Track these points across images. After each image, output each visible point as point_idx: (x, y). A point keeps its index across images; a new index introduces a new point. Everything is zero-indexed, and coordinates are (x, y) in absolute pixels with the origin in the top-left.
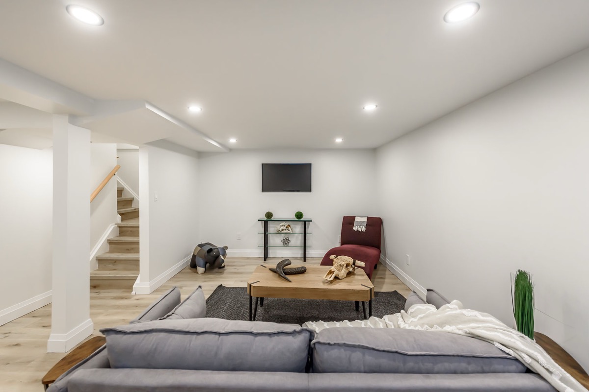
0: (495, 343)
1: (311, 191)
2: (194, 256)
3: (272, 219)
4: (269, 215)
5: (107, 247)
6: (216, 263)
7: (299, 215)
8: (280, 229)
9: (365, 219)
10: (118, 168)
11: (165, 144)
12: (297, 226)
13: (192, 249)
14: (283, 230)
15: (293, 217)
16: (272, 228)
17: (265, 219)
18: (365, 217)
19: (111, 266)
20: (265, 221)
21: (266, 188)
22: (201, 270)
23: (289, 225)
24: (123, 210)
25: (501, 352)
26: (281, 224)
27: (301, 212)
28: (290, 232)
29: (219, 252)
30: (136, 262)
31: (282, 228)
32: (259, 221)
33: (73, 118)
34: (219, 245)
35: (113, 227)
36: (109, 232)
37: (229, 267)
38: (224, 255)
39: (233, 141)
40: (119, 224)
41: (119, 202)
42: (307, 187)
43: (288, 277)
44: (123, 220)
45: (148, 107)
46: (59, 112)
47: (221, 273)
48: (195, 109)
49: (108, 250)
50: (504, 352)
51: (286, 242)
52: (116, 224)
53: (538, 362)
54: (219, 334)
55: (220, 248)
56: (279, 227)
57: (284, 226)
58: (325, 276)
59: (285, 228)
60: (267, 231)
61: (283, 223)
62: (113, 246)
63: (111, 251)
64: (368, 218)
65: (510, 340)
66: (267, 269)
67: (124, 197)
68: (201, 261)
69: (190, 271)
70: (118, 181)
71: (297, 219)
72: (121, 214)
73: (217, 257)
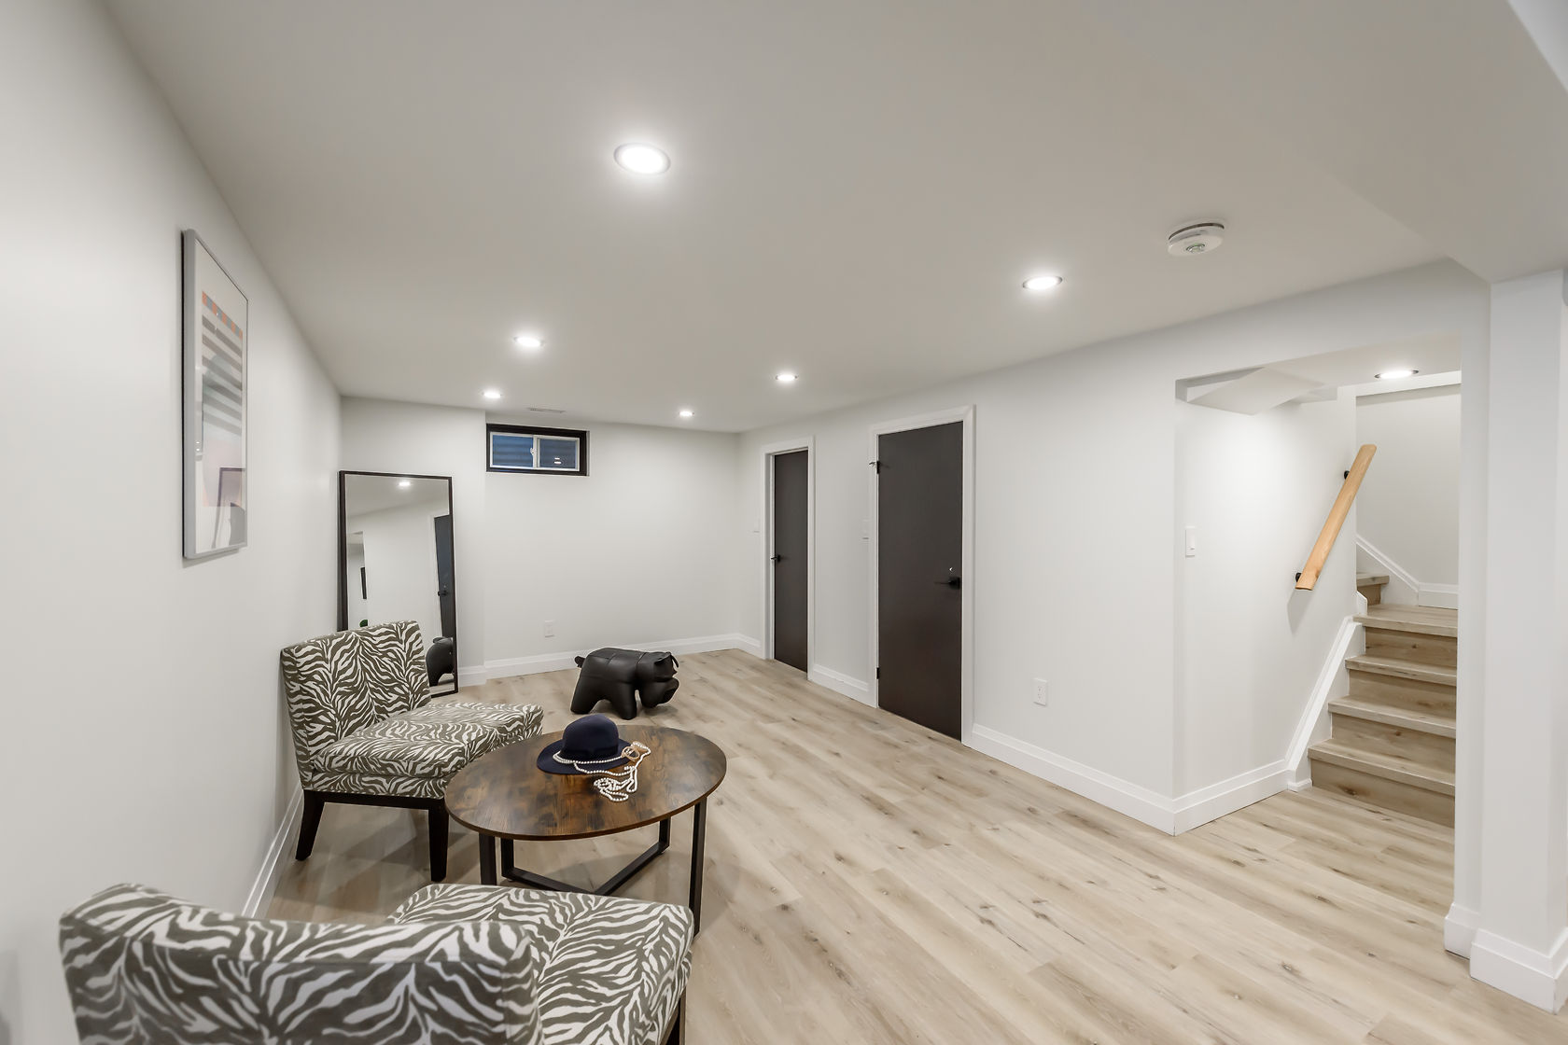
5: (1346, 683)
10: (1370, 452)
35: (1352, 626)
36: (1346, 640)
40: (1364, 619)
44: (1372, 607)
52: (1357, 620)
62: (1363, 681)
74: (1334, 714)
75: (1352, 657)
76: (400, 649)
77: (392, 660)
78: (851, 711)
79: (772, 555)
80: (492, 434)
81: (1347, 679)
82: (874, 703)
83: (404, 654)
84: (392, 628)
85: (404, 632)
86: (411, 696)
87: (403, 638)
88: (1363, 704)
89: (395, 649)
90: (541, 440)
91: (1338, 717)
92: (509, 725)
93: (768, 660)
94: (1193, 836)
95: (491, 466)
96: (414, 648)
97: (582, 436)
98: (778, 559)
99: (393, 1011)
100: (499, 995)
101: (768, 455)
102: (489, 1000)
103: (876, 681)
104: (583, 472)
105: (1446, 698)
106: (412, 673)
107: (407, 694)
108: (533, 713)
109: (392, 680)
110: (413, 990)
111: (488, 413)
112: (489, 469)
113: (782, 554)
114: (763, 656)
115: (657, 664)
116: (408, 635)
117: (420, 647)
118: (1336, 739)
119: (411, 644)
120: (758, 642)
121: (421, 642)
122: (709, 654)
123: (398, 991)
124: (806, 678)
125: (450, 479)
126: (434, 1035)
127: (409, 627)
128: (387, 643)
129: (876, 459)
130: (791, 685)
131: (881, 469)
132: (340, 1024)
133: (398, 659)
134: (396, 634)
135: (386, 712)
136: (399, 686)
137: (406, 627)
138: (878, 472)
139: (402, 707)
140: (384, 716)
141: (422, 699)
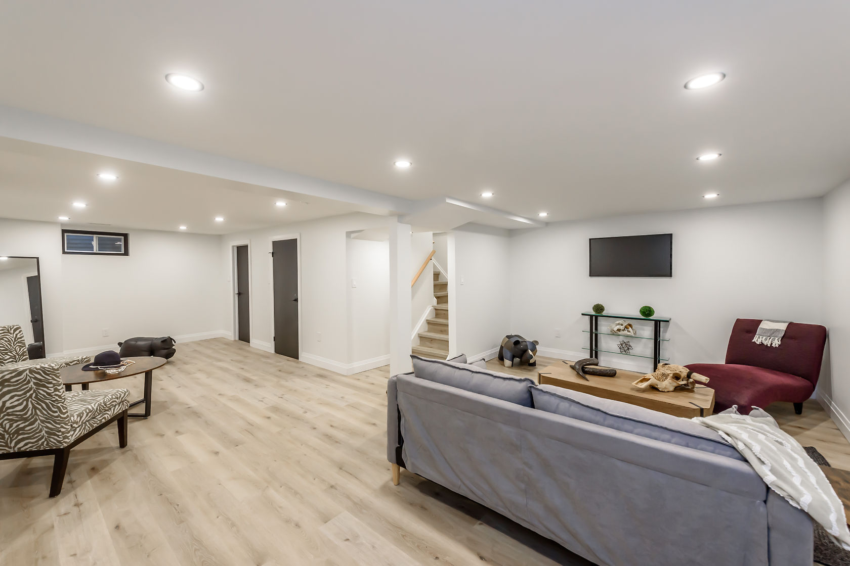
0: (719, 431)
1: (671, 276)
2: (502, 347)
3: (604, 313)
4: (599, 309)
5: (426, 327)
6: (524, 358)
7: (647, 312)
8: (615, 329)
9: (783, 327)
10: (434, 252)
11: (472, 227)
12: (645, 328)
13: (500, 339)
14: (619, 330)
15: (638, 314)
16: (604, 326)
17: (593, 313)
18: (784, 322)
19: (428, 343)
20: (591, 316)
21: (595, 271)
22: (508, 363)
23: (630, 325)
24: (440, 294)
25: (721, 438)
26: (618, 322)
27: (650, 308)
28: (632, 334)
29: (527, 346)
30: (447, 342)
31: (618, 327)
32: (583, 314)
33: (400, 217)
34: (529, 339)
35: (430, 308)
36: (427, 313)
37: (541, 367)
38: (534, 350)
39: (543, 215)
40: (435, 306)
41: (435, 286)
42: (665, 270)
43: (588, 377)
44: (438, 303)
45: (449, 201)
46: (392, 215)
47: (530, 370)
48: (487, 195)
49: (427, 329)
50: (724, 439)
51: (625, 349)
52: (433, 307)
53: (752, 451)
54: (473, 372)
55: (528, 341)
56: (613, 326)
57: (622, 325)
58: (636, 382)
59: (622, 327)
60: (596, 329)
61: (621, 321)
62: (431, 326)
63: (429, 331)
64: (791, 325)
65: (737, 431)
66: (568, 365)
67: (441, 281)
68: (507, 354)
69: (498, 362)
70: (434, 264)
71: (643, 317)
72: (437, 298)
73: (525, 351)
74: (420, 337)
75: (429, 319)
76: (11, 337)
77: (6, 341)
78: (266, 356)
79: (237, 292)
80: (66, 234)
81: (427, 325)
82: (273, 351)
83: (13, 339)
84: (6, 328)
85: (12, 330)
86: (17, 357)
87: (12, 332)
88: (434, 334)
89: (7, 337)
90: (99, 237)
91: (421, 338)
92: (71, 363)
93: (235, 341)
94: (357, 376)
95: (66, 251)
96: (18, 336)
97: (126, 236)
98: (239, 294)
99: (22, 378)
100: (50, 374)
101: (233, 246)
102: (48, 375)
103: (273, 342)
104: (126, 253)
105: (445, 328)
106: (17, 347)
107: (15, 356)
108: (85, 359)
109: (7, 350)
110: (28, 374)
111: (62, 224)
112: (64, 252)
113: (241, 292)
114: (232, 339)
115: (162, 342)
116: (15, 331)
117: (22, 335)
118: (421, 345)
119: (17, 335)
120: (230, 332)
121: (22, 334)
122: (205, 341)
123: (25, 374)
124: (249, 346)
125: (38, 258)
126: (34, 383)
127: (15, 327)
128: (3, 334)
129: (271, 251)
130: (240, 349)
131: (274, 255)
132: (9, 382)
133: (9, 341)
134: (8, 330)
135: (4, 363)
136: (11, 352)
137: (13, 328)
138: (273, 256)
139: (13, 361)
140: (3, 364)
141: (24, 358)
